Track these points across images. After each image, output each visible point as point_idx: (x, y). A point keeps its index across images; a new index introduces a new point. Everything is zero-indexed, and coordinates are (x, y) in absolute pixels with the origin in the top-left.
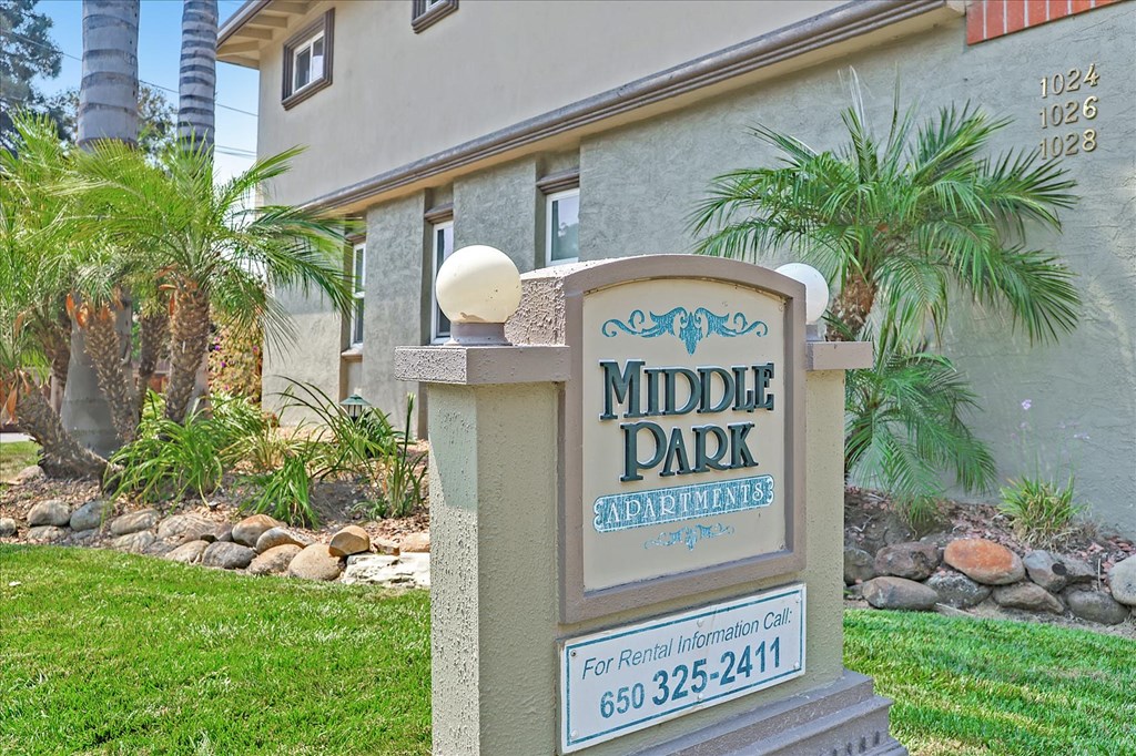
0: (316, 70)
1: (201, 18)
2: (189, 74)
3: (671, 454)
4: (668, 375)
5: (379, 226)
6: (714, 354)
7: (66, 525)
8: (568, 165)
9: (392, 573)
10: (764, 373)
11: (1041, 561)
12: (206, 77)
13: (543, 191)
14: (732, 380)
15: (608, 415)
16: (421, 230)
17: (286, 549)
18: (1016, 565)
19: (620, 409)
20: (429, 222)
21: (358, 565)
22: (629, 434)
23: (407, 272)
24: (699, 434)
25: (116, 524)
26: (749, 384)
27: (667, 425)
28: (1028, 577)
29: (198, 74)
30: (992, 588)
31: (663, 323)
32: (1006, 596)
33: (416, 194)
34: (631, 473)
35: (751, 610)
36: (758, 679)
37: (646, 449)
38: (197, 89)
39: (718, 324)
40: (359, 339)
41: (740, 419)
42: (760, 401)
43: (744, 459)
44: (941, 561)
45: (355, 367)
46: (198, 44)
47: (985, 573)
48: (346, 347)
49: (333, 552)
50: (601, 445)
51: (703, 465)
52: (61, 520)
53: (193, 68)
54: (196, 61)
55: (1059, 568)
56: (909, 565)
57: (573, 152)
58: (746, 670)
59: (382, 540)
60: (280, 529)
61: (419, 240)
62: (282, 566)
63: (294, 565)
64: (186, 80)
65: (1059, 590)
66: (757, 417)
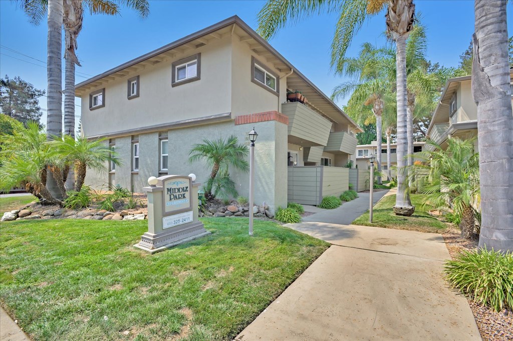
0: (100, 103)
1: (71, 93)
2: (67, 106)
3: (175, 197)
4: (175, 189)
5: (119, 143)
6: (181, 186)
7: (53, 215)
8: (166, 134)
9: (133, 218)
10: (187, 188)
11: (241, 209)
12: (72, 107)
13: (160, 139)
14: (183, 189)
15: (168, 193)
16: (130, 144)
17: (110, 215)
18: (237, 209)
19: (169, 193)
20: (133, 143)
21: (126, 217)
22: (170, 195)
23: (127, 154)
24: (179, 195)
25: (67, 214)
26: (185, 189)
27: (175, 194)
28: (239, 211)
29: (70, 106)
30: (234, 213)
31: (174, 183)
32: (235, 214)
33: (129, 136)
34: (171, 199)
35: (185, 214)
36: (186, 222)
37: (172, 197)
38: (70, 110)
39: (181, 183)
40: (114, 168)
41: (184, 193)
42: (186, 191)
43: (184, 197)
44: (227, 210)
45: (113, 176)
46: (70, 99)
47: (232, 211)
48: (110, 171)
49: (121, 215)
50: (167, 197)
51: (179, 198)
52: (51, 214)
53: (68, 105)
54: (70, 103)
55: (243, 209)
56: (222, 210)
57: (166, 132)
58: (185, 220)
59: (129, 213)
60: (108, 212)
61: (130, 147)
62: (110, 218)
63: (113, 218)
64: (67, 108)
65: (243, 212)
66: (186, 193)
